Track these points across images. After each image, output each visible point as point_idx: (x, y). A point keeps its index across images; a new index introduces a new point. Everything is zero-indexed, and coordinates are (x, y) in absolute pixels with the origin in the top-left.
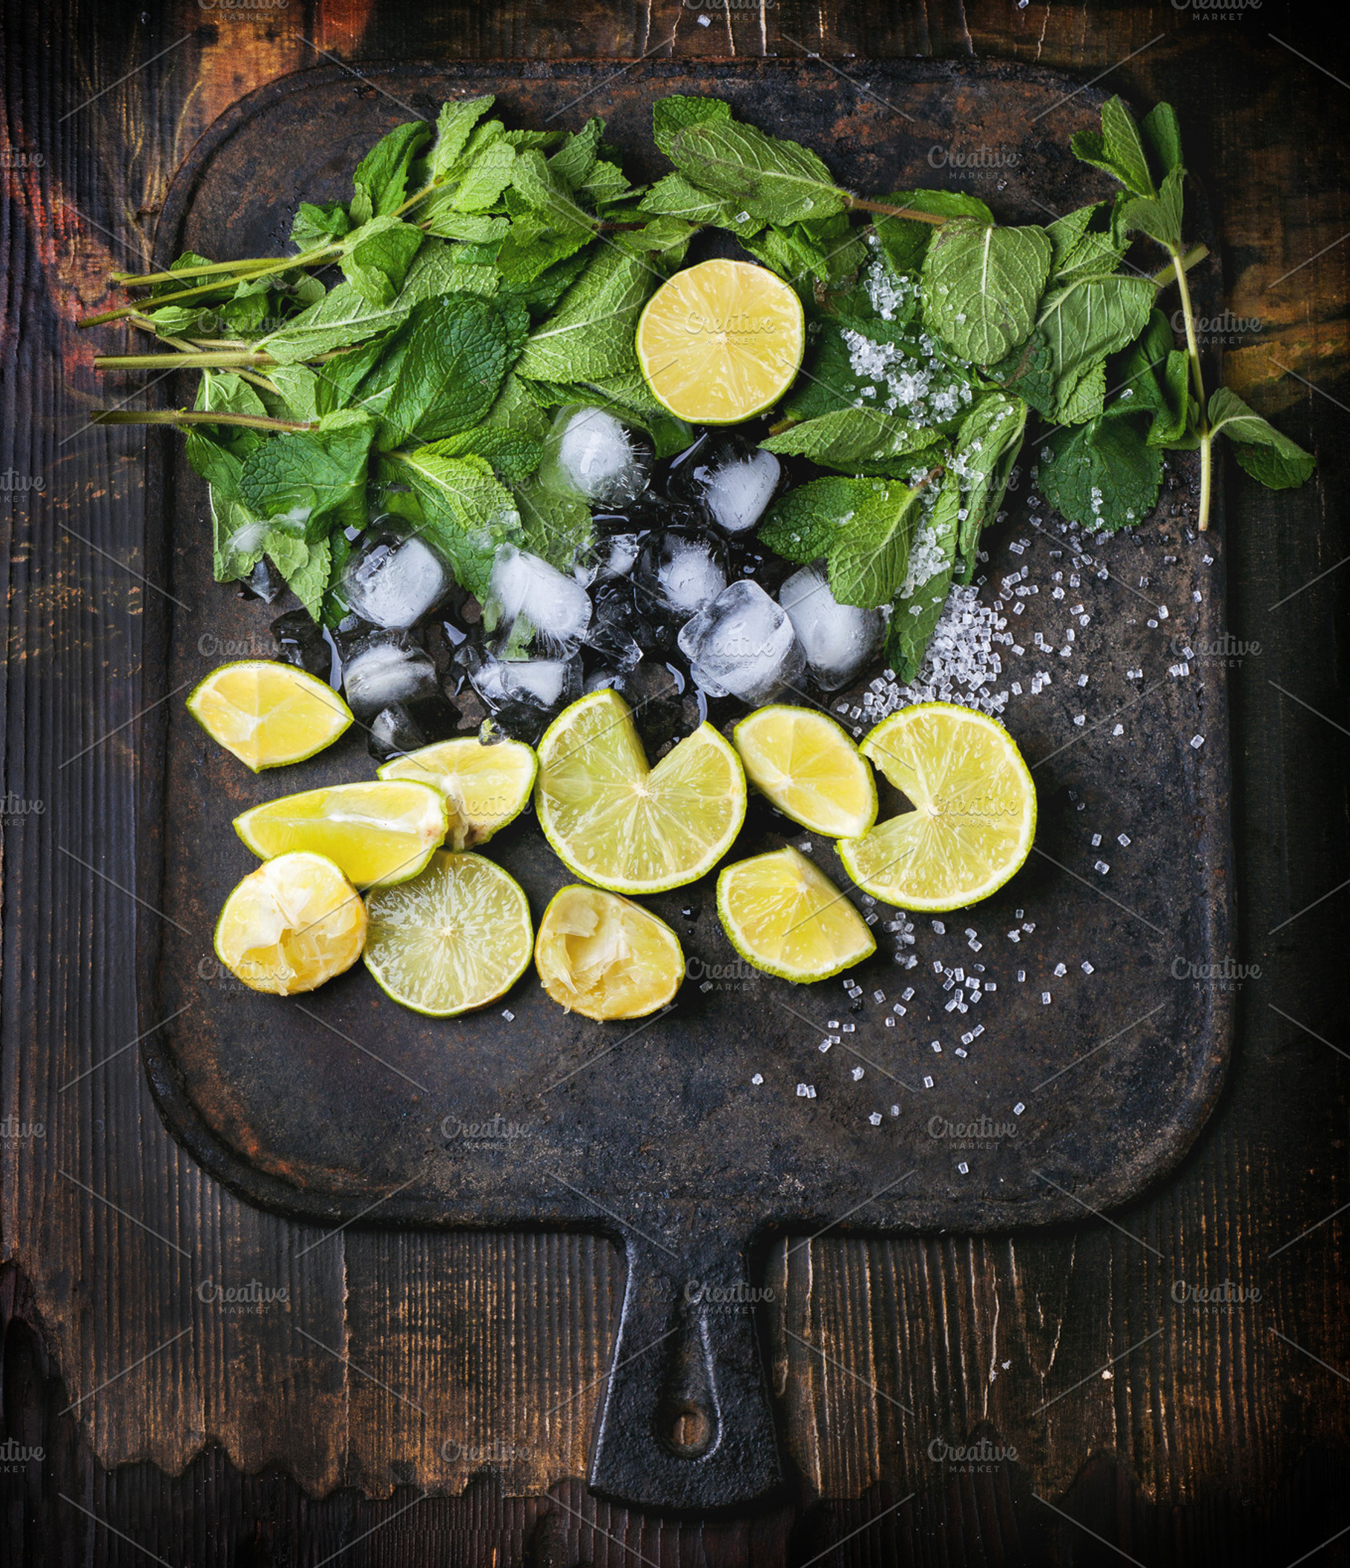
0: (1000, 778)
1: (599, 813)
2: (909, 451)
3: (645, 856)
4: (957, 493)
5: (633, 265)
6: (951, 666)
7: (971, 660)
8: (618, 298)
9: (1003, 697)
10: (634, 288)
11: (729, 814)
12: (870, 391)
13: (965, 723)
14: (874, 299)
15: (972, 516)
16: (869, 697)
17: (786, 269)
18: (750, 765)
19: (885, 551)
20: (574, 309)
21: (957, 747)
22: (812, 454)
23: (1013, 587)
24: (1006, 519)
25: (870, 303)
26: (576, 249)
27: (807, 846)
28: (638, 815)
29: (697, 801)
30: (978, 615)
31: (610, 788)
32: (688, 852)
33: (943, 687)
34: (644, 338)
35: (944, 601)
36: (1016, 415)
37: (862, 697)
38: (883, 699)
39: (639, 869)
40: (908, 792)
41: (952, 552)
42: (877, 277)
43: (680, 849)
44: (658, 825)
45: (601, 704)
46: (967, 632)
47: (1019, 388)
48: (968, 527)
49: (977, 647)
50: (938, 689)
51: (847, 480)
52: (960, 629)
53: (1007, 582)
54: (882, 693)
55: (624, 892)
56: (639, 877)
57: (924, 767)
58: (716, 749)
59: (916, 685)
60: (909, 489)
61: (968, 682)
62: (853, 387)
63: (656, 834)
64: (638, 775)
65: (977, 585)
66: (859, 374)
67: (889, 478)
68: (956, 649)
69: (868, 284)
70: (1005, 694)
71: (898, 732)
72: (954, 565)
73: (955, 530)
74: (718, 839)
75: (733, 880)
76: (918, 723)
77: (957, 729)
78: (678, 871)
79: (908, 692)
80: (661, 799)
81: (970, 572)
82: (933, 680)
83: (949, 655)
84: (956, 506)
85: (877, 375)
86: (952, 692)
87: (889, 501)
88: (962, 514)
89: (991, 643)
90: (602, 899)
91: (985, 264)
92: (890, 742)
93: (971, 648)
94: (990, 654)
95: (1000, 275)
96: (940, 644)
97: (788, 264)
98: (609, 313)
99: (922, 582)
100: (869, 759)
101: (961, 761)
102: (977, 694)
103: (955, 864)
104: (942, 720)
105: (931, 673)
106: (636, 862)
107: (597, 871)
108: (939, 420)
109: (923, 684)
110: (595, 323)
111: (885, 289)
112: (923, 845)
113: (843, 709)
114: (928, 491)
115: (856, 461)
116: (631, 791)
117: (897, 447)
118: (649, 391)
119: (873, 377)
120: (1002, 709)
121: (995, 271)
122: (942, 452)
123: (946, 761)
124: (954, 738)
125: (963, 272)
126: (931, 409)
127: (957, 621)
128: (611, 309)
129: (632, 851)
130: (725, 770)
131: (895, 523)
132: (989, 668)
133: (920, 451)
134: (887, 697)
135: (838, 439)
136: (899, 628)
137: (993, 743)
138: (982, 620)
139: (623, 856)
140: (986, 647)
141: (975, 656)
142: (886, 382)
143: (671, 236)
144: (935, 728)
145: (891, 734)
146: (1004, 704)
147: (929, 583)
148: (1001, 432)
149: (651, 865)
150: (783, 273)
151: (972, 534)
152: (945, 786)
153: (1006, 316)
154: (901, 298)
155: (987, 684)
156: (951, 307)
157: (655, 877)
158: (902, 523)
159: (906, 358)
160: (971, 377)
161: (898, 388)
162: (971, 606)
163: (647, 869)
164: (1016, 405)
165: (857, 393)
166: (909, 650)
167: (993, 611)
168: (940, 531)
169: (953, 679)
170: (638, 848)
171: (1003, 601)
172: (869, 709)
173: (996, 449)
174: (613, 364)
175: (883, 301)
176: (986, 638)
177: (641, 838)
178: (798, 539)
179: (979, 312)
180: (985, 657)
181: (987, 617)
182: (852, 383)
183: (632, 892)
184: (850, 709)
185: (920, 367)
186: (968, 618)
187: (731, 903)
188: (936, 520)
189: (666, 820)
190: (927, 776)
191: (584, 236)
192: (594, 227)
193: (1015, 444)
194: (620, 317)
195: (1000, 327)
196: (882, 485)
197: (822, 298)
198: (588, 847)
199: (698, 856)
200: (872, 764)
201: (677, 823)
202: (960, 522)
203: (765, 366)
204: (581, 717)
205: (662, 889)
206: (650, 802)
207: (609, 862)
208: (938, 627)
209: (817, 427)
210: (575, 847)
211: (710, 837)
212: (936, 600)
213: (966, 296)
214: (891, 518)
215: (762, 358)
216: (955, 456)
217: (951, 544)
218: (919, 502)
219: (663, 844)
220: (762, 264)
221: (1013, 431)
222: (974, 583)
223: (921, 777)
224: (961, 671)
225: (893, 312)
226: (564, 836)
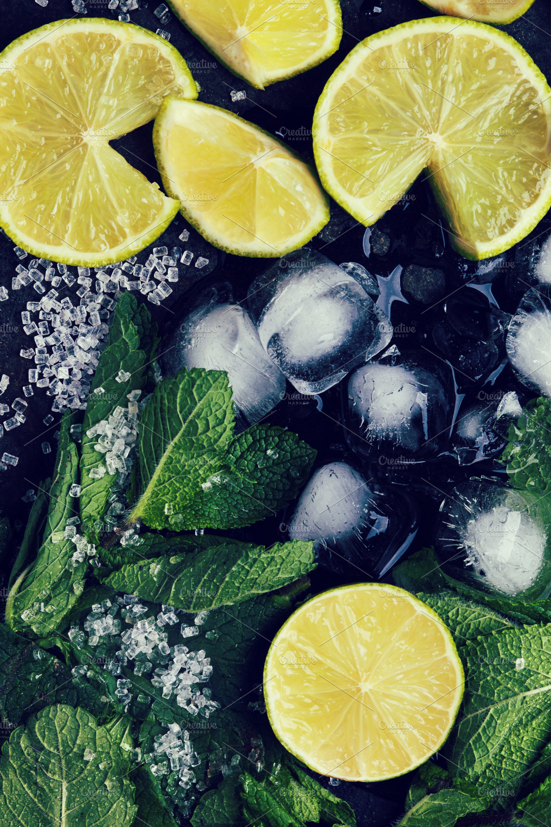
0: (13, 182)
1: (485, 112)
2: (141, 563)
3: (428, 63)
4: (84, 514)
5: (471, 762)
6: (79, 318)
7: (57, 325)
8: (489, 724)
9: (18, 282)
10: (470, 736)
11: (332, 116)
12: (188, 632)
13: (59, 244)
14: (188, 743)
15: (65, 488)
16: (172, 276)
17: (297, 778)
18: (310, 180)
19: (166, 443)
20: (540, 712)
21: (66, 216)
22: (257, 551)
23: (12, 413)
24: (24, 494)
25: (192, 739)
26: (543, 788)
27: (238, 96)
28: (439, 111)
29: (370, 132)
30: (52, 378)
31: (473, 141)
32: (380, 70)
33: (88, 292)
34: (454, 682)
35: (91, 391)
36: (17, 609)
37: (180, 276)
38: (157, 276)
39: (435, 47)
40: (118, 159)
41: (86, 447)
42: (186, 770)
43: (388, 75)
44: (414, 100)
45: (489, 240)
46: (63, 358)
47: (16, 643)
48: (68, 477)
49: (51, 340)
50: (93, 289)
51: (215, 526)
52: (71, 360)
53: (20, 419)
54: (158, 282)
55: (450, 19)
56: (435, 38)
57: (102, 190)
58: (350, 192)
59: (118, 294)
60: (140, 520)
61: (59, 299)
62: (208, 635)
63: (416, 89)
64: (441, 158)
65: (54, 414)
66: (202, 653)
67: (164, 531)
68: (75, 338)
69: (196, 762)
70: (15, 287)
71: (136, 228)
72: (83, 433)
73: (84, 473)
74: (344, 88)
75: (323, 39)
76: (114, 242)
77: (67, 236)
78: (389, 47)
79: (127, 285)
80: (412, 132)
81: (64, 426)
82: (101, 298)
83: (83, 329)
84: (84, 500)
85: (181, 651)
86: (78, 286)
87: (164, 503)
88: (77, 490)
89: (35, 346)
90: (478, 10)
91: (64, 815)
92: (145, 216)
93: (57, 339)
94: (36, 334)
95: (45, 805)
96: (91, 341)
97: (293, 784)
98: (499, 706)
99: (118, 411)
100: (166, 195)
101: (59, 199)
102: (47, 285)
103: (59, 77)
104: (86, 246)
105: (102, 308)
106: (438, 55)
107: (484, 42)
108: (109, 604)
109: (111, 295)
110: (515, 694)
111: (176, 756)
112: (97, 97)
113: (202, 262)
114: (119, 518)
115: (203, 548)
116: (449, 139)
117: (155, 568)
118: (446, 621)
119: (186, 649)
120: (18, 269)
121: (52, 808)
122: (103, 565)
123: (78, 197)
124: (70, 226)
125: (89, 805)
126: (118, 616)
127: (75, 371)
128: (496, 711)
129: (444, 68)
130: (338, 169)
131: (155, 477)
132: (35, 317)
133: (129, 563)
134: (152, 278)
135: (228, 571)
136: (142, 355)
137: (23, 222)
138: (46, 372)
139: (453, 60)
140: (40, 341)
141: (52, 330)
142: (171, 644)
143: (429, 812)
144: (93, 236)
145: (145, 225)
146: (16, 274)
147: (110, 410)
148: (34, 588)
149: (421, 53)
150: (299, 773)
151: (64, 467)
152: (77, 169)
153: (36, 760)
154: (156, 745)
155: (37, 298)
156: (101, 766)
157: (416, 38)
158: (148, 480)
159: (149, 676)
160: (72, 653)
161: (155, 637)
162: (60, 388)
163: (425, 48)
164: (18, 622)
165: (203, 630)
166: (127, 329)
167: (34, 385)
168: (102, 470)
169: (76, 302)
170: (436, 72)
171: (23, 398)
172: (171, 263)
173: (39, 568)
174: (493, 647)
175: (179, 743)
176: (41, 352)
177: (434, 85)
178: (269, 452)
179: (68, 762)
180: (41, 329)
181: (41, 376)
182: (209, 641)
183: (442, 19)
184: (193, 262)
185: (131, 664)
186: (63, 373)
187: (325, 11)
188: (105, 483)
189: (405, 107)
190: (98, 179)
191: (532, 802)
192: (520, 814)
193: (18, 575)
194: (486, 702)
195: (42, 748)
196: (172, 521)
197: (254, 742)
198: (496, 70)
199: (366, 66)
200: (162, 189)
201: (392, 104)
202: (79, 481)
203: (312, 653)
204: (511, 223)
205: (407, 24)
206: (426, 127)
207: (471, 54)
208: (96, 362)
209: (254, 582)
210: (512, 69)
211: (353, 89)
212: (100, 390)
213: (85, 779)
214: (160, 483)
215: (319, 663)
216: (87, 558)
217: (88, 457)
218: (129, 505)
219: (408, 78)
220: (323, 780)
221: (20, 590)
222: (58, 416)
223: (105, 176)
224: (67, 313)
225: (166, 730)
226: (526, 81)
